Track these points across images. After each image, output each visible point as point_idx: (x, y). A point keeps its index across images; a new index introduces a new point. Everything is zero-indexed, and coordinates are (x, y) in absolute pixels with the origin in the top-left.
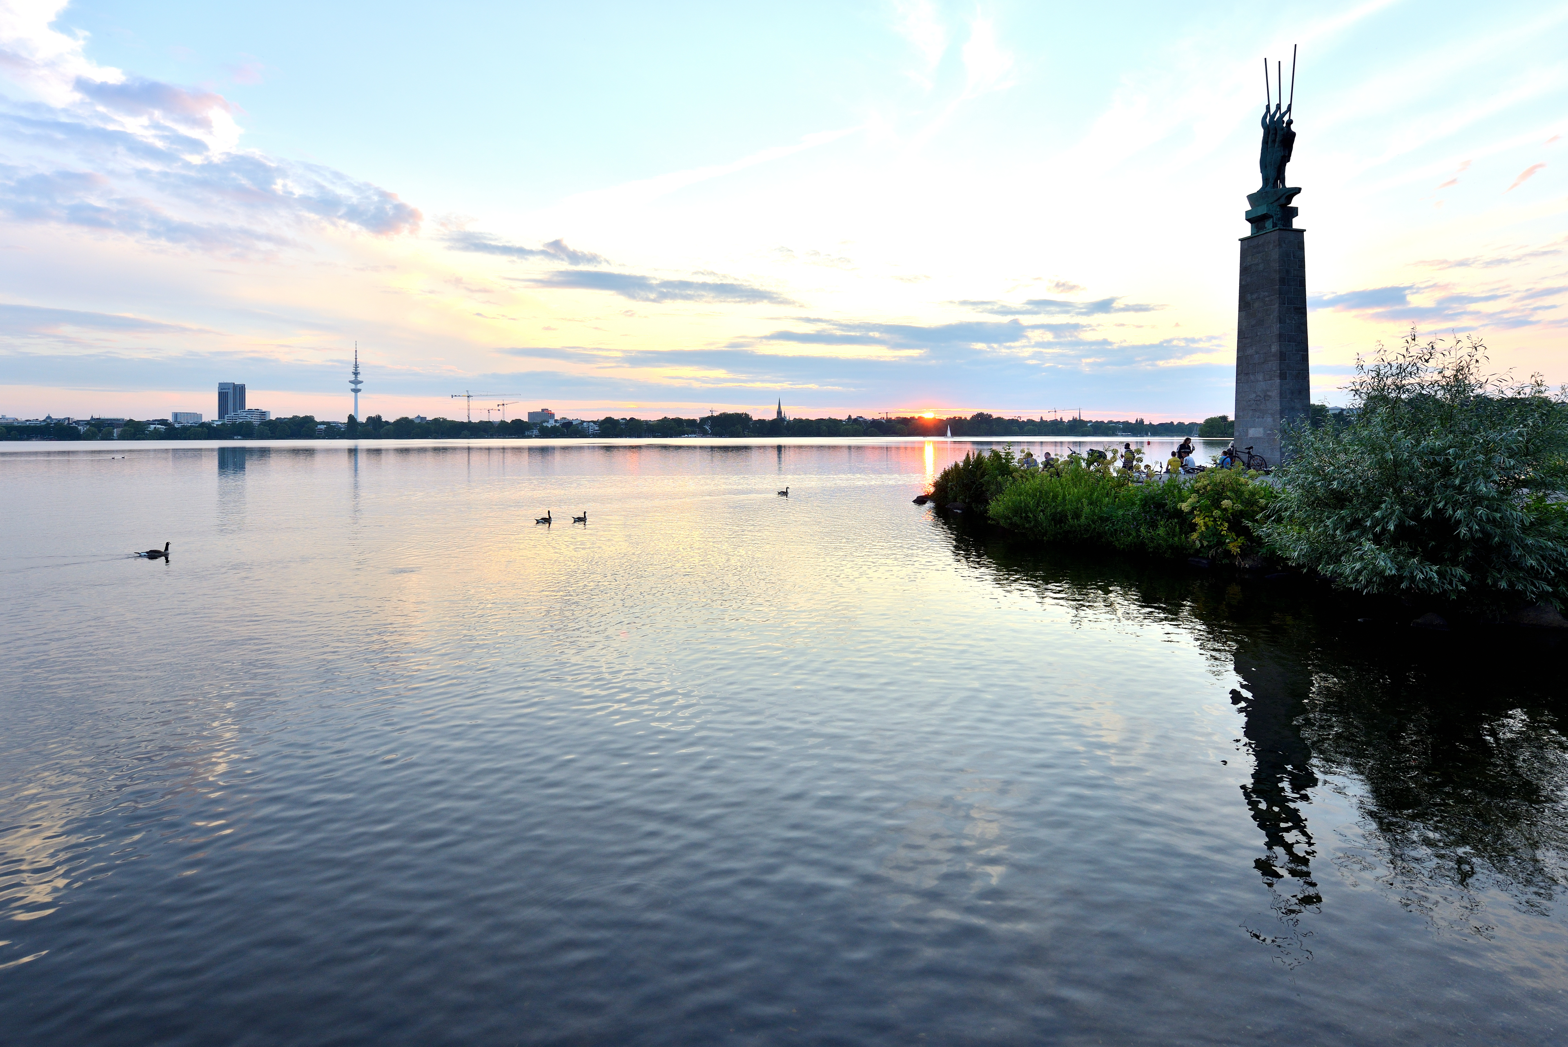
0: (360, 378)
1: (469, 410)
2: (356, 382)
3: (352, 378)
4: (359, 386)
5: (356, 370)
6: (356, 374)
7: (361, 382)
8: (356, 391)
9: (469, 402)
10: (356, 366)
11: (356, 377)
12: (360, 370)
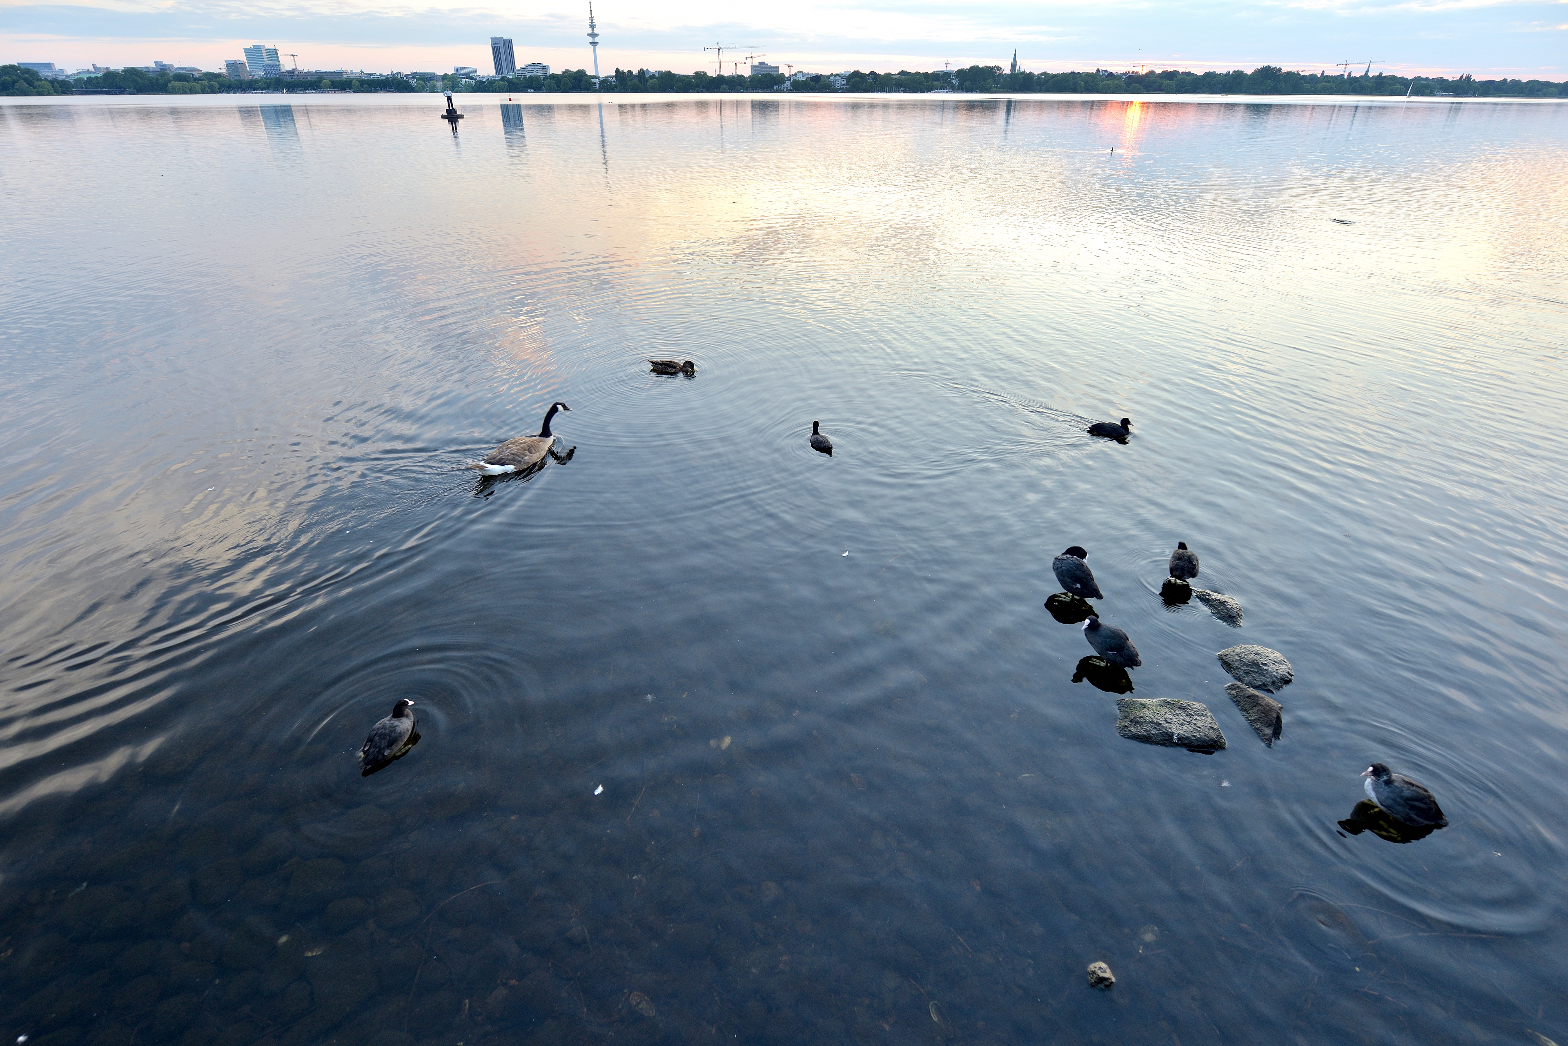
0: (596, 31)
1: (720, 63)
2: (593, 35)
3: (590, 31)
4: (597, 40)
5: (592, 23)
6: (592, 26)
7: (598, 35)
8: (594, 44)
9: (719, 54)
10: (592, 19)
11: (593, 30)
12: (596, 22)
